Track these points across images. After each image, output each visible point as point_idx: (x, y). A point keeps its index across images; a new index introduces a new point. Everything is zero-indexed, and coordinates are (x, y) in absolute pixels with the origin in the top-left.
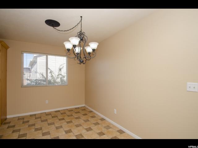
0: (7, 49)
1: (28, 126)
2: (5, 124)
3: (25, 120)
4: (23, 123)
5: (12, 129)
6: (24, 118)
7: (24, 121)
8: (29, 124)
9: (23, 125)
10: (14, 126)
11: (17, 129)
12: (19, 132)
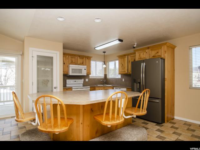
0: (174, 49)
1: (191, 135)
2: (171, 123)
3: (192, 128)
4: (188, 129)
5: (174, 130)
6: (191, 125)
7: (190, 128)
8: (194, 134)
9: (187, 131)
10: (177, 128)
11: (178, 132)
12: (178, 136)
